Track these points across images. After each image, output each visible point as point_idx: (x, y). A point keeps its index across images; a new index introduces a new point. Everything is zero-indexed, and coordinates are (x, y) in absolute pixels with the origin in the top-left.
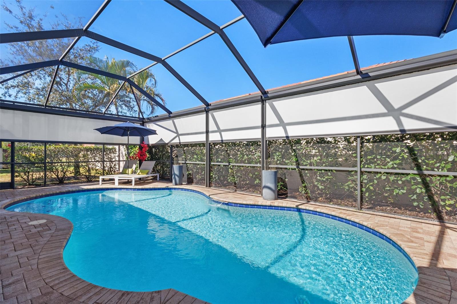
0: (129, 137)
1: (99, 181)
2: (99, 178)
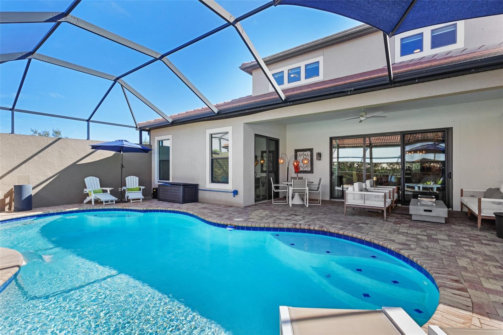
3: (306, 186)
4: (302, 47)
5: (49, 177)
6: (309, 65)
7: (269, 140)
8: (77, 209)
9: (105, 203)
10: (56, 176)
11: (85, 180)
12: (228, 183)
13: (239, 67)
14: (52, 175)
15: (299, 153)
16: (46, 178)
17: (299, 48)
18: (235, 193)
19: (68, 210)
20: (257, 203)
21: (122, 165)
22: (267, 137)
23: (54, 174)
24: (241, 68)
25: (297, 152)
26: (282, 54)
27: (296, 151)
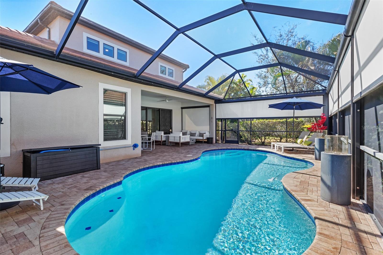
0: (295, 110)
1: (271, 146)
2: (271, 144)
4: (123, 37)
6: (120, 50)
17: (120, 36)
18: (135, 146)
26: (107, 30)
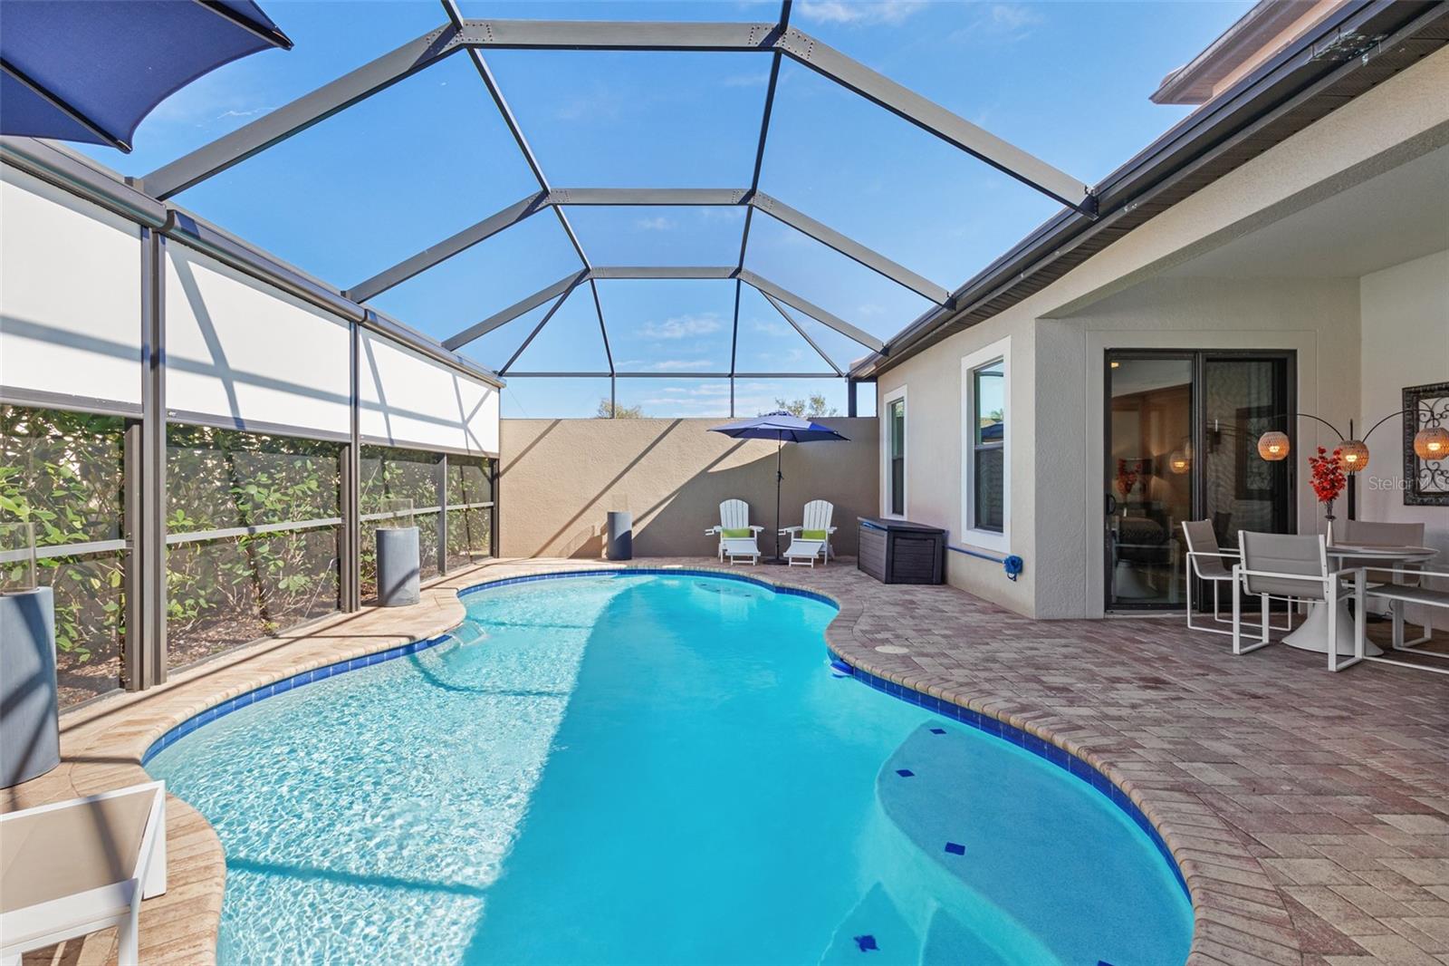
3: (1324, 570)
5: (662, 498)
7: (1209, 360)
8: (681, 566)
9: (734, 559)
10: (671, 499)
11: (722, 505)
12: (1001, 530)
13: (1151, 98)
14: (666, 494)
15: (1430, 402)
16: (658, 501)
18: (1015, 565)
19: (665, 567)
20: (1111, 616)
21: (779, 472)
22: (1195, 351)
23: (670, 493)
24: (1156, 98)
25: (1419, 398)
27: (1413, 396)
